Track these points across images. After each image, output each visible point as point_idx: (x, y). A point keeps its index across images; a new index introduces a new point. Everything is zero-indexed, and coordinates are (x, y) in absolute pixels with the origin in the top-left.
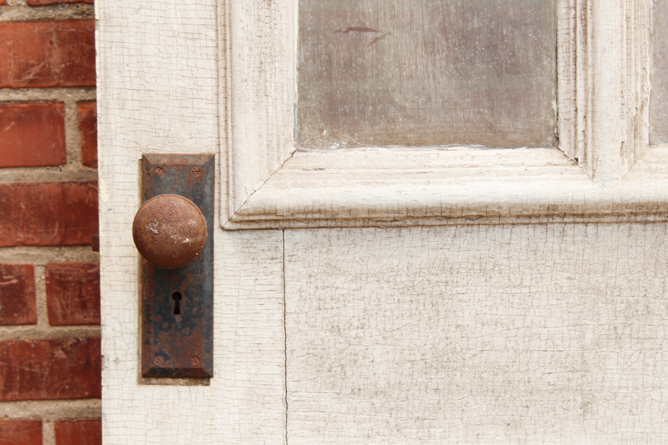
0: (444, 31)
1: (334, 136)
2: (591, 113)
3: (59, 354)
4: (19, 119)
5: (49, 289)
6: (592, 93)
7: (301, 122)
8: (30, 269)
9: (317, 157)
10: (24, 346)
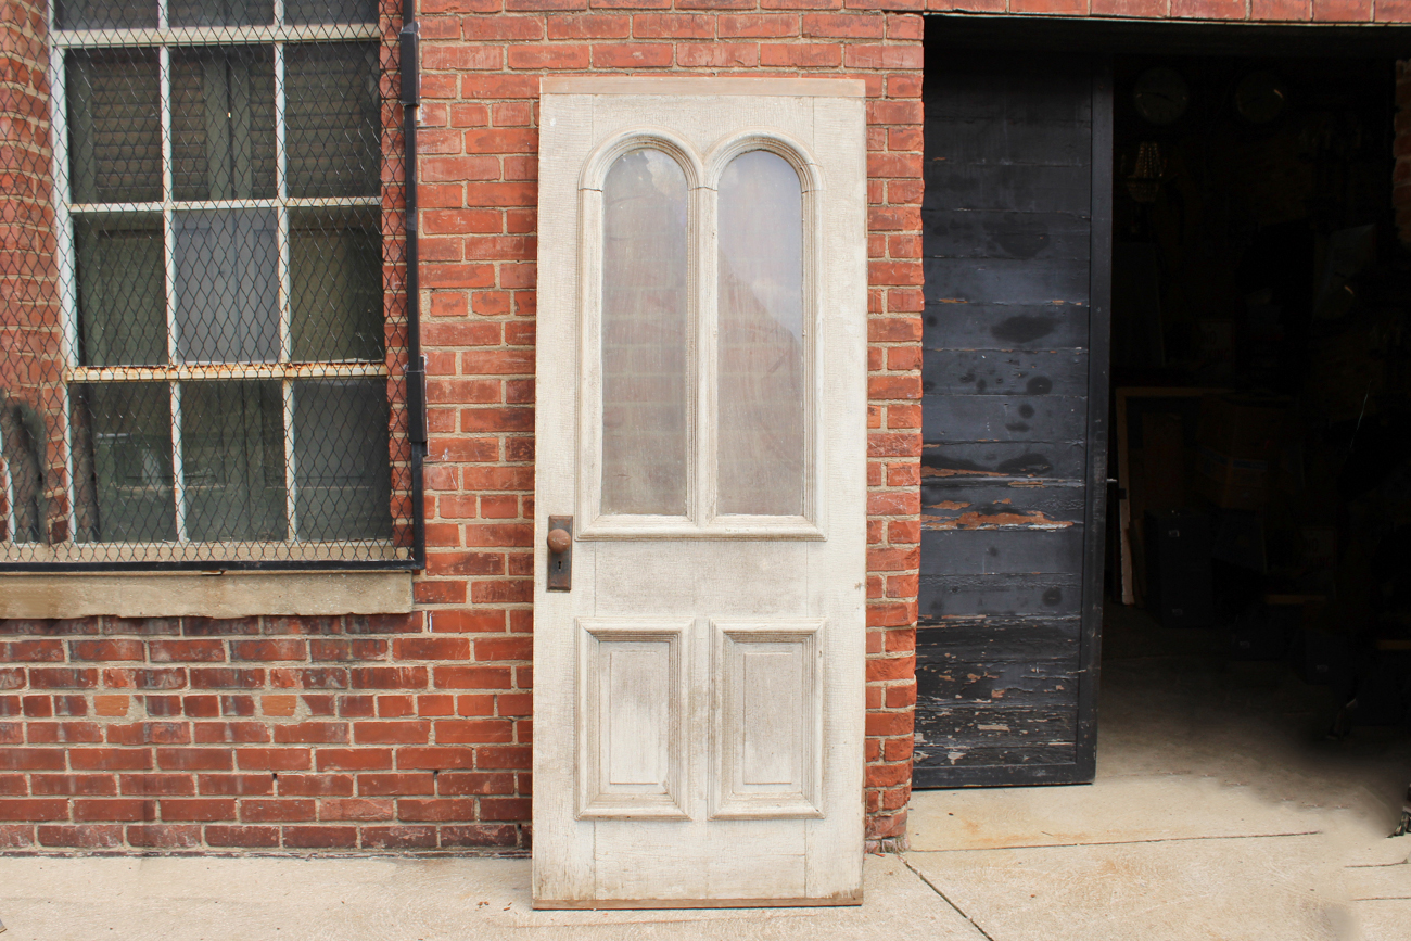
0: (650, 477)
1: (613, 511)
2: (697, 505)
3: (512, 586)
4: (502, 501)
5: (510, 562)
6: (697, 498)
7: (602, 505)
8: (503, 555)
9: (607, 517)
10: (500, 582)
